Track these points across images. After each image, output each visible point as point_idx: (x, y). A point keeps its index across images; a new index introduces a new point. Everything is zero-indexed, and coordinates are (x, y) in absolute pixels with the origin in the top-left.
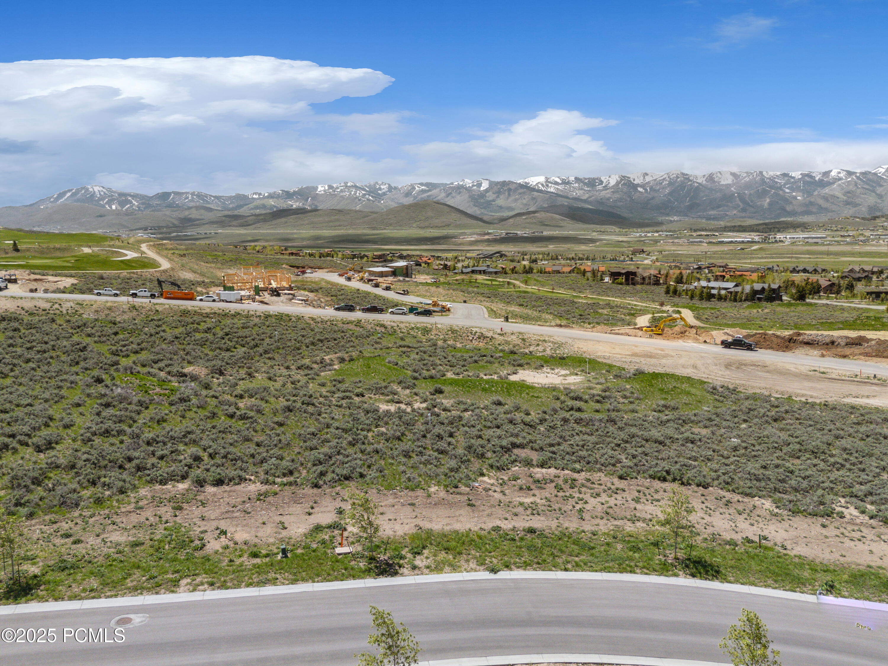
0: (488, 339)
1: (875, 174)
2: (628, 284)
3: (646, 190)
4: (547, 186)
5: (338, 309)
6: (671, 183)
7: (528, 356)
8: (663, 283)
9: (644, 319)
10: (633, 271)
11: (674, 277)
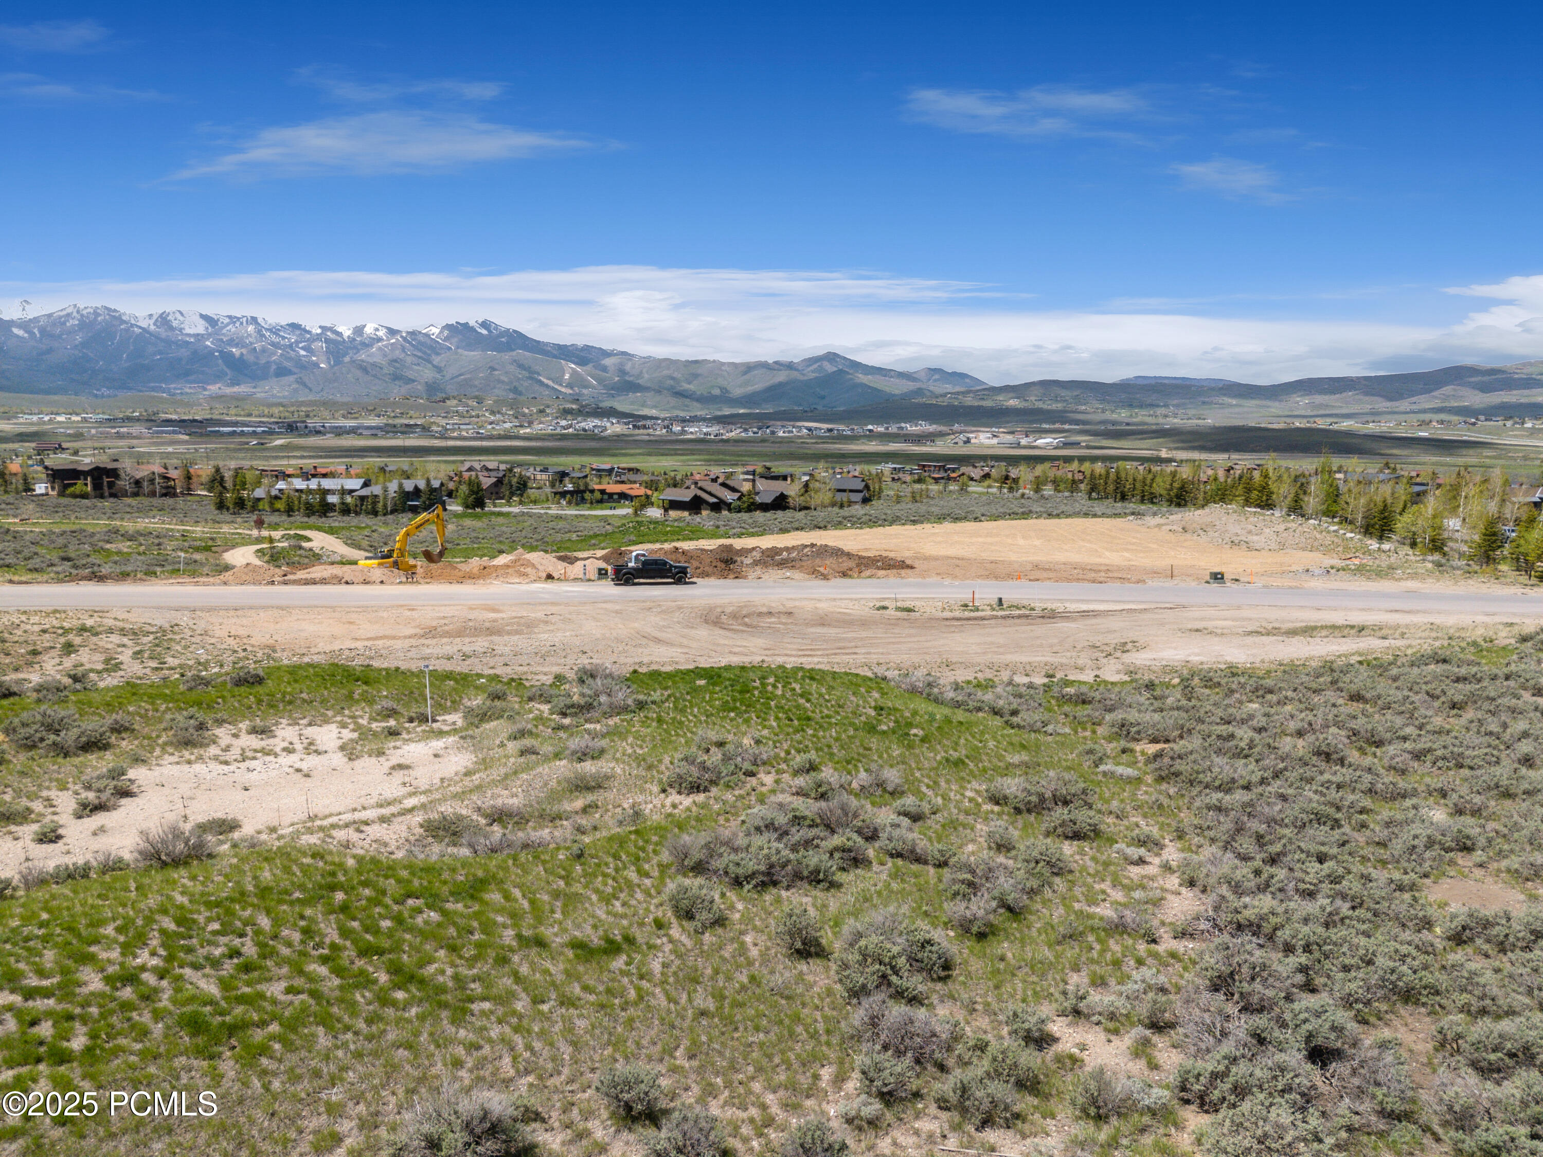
1: (427, 335)
2: (102, 497)
3: (31, 333)
6: (83, 325)
7: (81, 696)
8: (182, 493)
9: (243, 555)
10: (111, 466)
11: (204, 479)
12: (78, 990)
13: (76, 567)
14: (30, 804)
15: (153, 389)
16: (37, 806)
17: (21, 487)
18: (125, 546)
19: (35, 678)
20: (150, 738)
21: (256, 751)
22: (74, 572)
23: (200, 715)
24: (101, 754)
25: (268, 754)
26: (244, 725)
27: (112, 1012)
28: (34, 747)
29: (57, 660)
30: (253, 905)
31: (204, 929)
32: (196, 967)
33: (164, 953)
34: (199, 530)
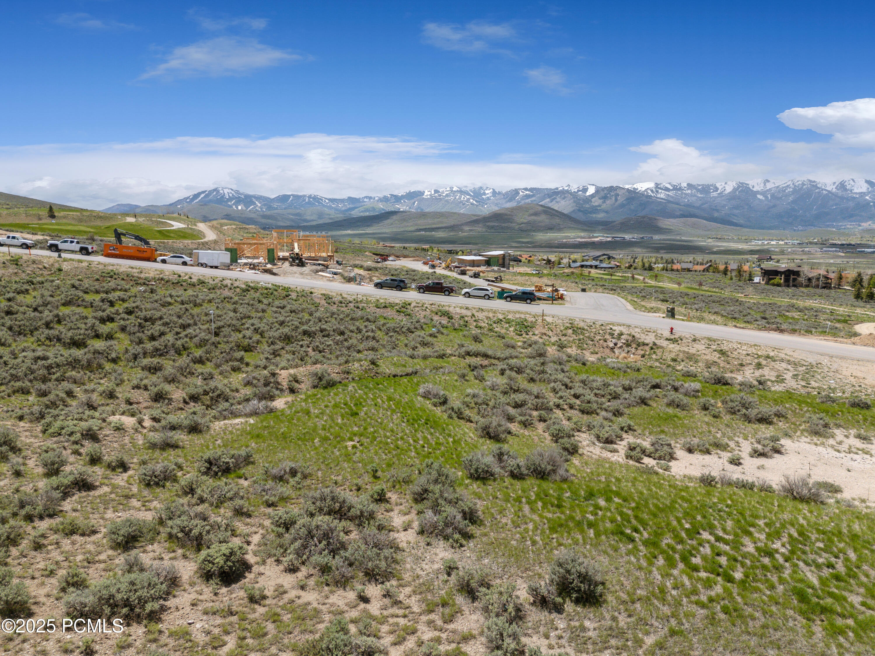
0: (647, 348)
2: (788, 286)
3: (766, 197)
4: (657, 192)
5: (379, 285)
6: (795, 191)
7: (761, 393)
8: (835, 287)
9: (867, 328)
10: (796, 269)
11: (850, 280)
12: (741, 548)
13: (768, 323)
14: (728, 442)
15: (828, 226)
16: (732, 444)
17: (747, 278)
18: (796, 315)
19: (740, 378)
20: (795, 425)
21: (858, 449)
22: (768, 326)
23: (827, 419)
24: (768, 426)
25: (866, 453)
26: (853, 432)
27: (757, 568)
28: (734, 413)
29: (752, 371)
30: (846, 542)
31: (814, 544)
32: (807, 564)
33: (789, 548)
34: (842, 310)
